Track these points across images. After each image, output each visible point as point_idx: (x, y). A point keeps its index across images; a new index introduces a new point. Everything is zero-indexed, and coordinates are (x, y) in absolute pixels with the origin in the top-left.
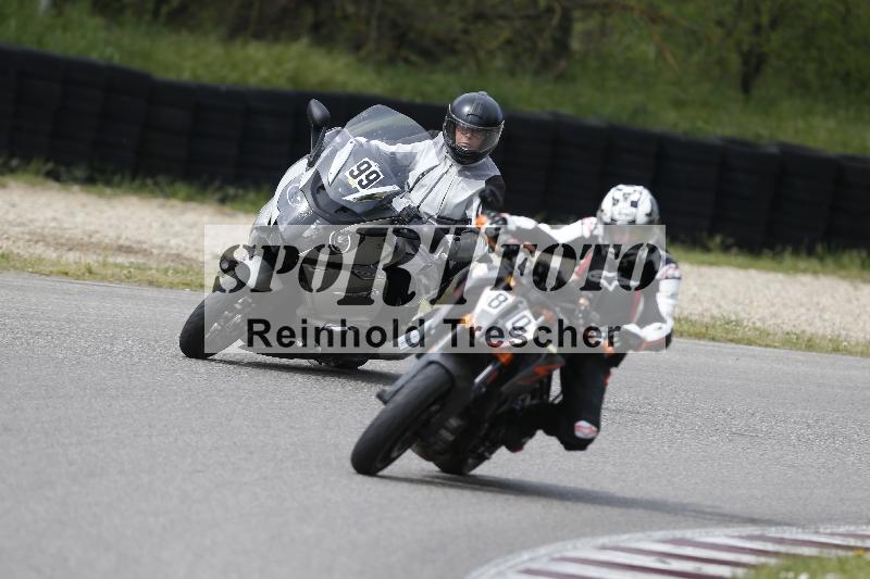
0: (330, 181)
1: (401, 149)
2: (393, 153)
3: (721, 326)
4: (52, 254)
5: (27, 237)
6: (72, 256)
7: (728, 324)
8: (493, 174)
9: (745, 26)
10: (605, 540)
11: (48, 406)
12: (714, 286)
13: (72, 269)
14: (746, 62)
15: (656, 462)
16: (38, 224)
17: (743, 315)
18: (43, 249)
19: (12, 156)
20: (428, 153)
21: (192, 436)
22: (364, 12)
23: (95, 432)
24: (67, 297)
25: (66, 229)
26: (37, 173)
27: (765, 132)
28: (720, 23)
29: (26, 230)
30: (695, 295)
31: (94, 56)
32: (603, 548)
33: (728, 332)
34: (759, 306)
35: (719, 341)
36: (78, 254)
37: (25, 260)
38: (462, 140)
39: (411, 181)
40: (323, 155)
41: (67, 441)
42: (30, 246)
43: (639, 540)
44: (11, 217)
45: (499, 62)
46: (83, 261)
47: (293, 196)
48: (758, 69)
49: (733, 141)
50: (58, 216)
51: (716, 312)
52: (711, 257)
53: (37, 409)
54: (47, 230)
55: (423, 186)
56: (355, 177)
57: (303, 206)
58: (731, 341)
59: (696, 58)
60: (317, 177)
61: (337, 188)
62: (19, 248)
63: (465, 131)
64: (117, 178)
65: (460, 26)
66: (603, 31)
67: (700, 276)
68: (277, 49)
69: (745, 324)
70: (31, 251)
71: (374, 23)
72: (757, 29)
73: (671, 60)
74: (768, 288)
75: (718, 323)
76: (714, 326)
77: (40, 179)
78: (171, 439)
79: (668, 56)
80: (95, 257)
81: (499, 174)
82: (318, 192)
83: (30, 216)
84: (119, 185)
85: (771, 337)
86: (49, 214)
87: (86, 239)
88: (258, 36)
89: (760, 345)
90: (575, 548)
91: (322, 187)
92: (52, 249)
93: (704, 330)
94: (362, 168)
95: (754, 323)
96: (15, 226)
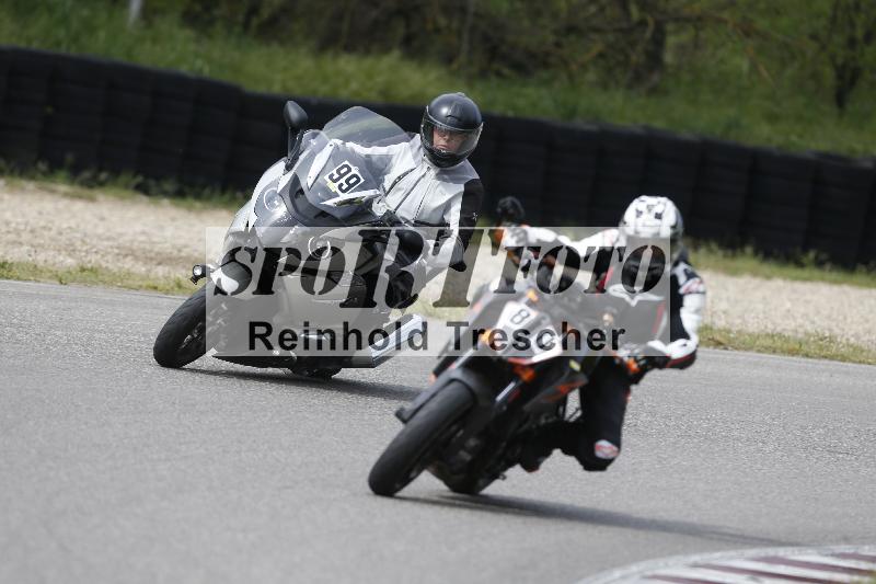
0: (309, 185)
1: (377, 151)
2: (368, 156)
3: (815, 342)
4: (141, 269)
5: (116, 251)
6: (161, 271)
7: (821, 340)
8: (471, 178)
9: (839, 39)
10: (696, 558)
11: (136, 422)
12: (807, 302)
13: (161, 283)
14: (840, 77)
15: (749, 479)
16: (127, 238)
17: (837, 331)
18: (132, 262)
19: (101, 170)
20: (405, 156)
21: (281, 452)
22: (455, 25)
23: (184, 448)
24: (155, 311)
25: (154, 243)
26: (126, 187)
27: (859, 147)
28: (814, 37)
29: (116, 244)
30: (789, 311)
31: (184, 69)
32: (696, 566)
33: (821, 348)
34: (852, 322)
35: (811, 357)
36: (167, 268)
37: (114, 274)
38: (440, 142)
39: (387, 185)
40: (302, 157)
41: (155, 457)
42: (118, 260)
43: (731, 558)
44: (100, 231)
45: (591, 76)
46: (172, 276)
47: (270, 200)
48: (853, 82)
49: (826, 156)
50: (146, 229)
51: (810, 328)
52: (806, 273)
53: (126, 424)
54: (136, 244)
55: (400, 189)
56: (335, 181)
57: (281, 210)
58: (825, 357)
59: (789, 72)
60: (295, 181)
61: (315, 192)
62: (107, 262)
63: (443, 133)
64: (207, 191)
65: (551, 39)
66: (697, 44)
67: (794, 291)
68: (368, 62)
69: (839, 340)
70: (120, 264)
71: (466, 36)
72: (852, 43)
73: (765, 74)
74: (862, 303)
75: (812, 339)
76: (807, 343)
77: (128, 193)
78: (261, 455)
79: (762, 69)
80: (184, 271)
81: (478, 177)
82: (296, 196)
83: (119, 230)
84: (209, 199)
85: (864, 354)
86: (138, 227)
87: (175, 253)
88: (349, 48)
89: (854, 362)
90: (667, 565)
91: (301, 191)
92: (141, 263)
93: (797, 347)
94: (342, 172)
95: (848, 339)
96: (102, 240)
